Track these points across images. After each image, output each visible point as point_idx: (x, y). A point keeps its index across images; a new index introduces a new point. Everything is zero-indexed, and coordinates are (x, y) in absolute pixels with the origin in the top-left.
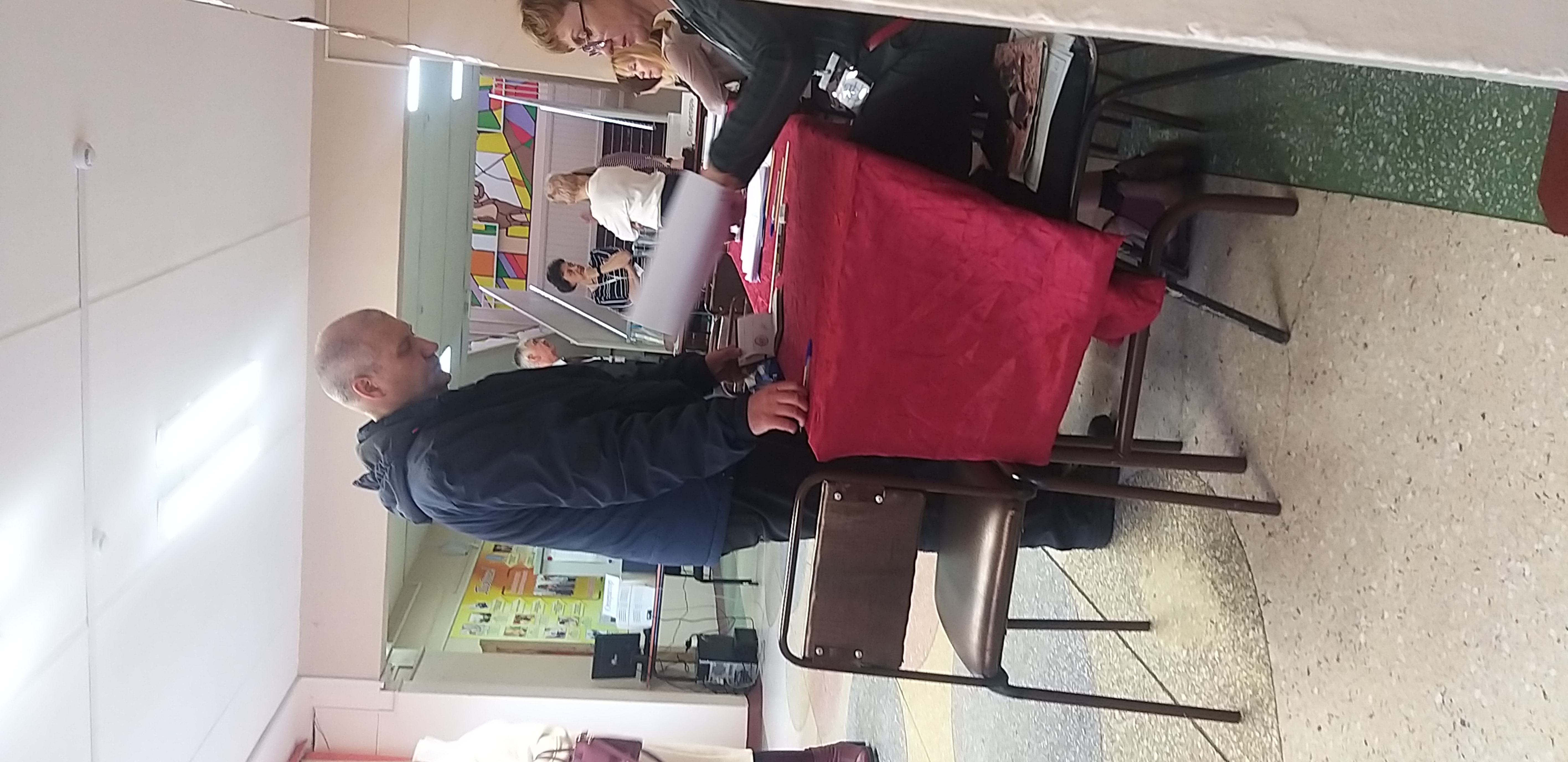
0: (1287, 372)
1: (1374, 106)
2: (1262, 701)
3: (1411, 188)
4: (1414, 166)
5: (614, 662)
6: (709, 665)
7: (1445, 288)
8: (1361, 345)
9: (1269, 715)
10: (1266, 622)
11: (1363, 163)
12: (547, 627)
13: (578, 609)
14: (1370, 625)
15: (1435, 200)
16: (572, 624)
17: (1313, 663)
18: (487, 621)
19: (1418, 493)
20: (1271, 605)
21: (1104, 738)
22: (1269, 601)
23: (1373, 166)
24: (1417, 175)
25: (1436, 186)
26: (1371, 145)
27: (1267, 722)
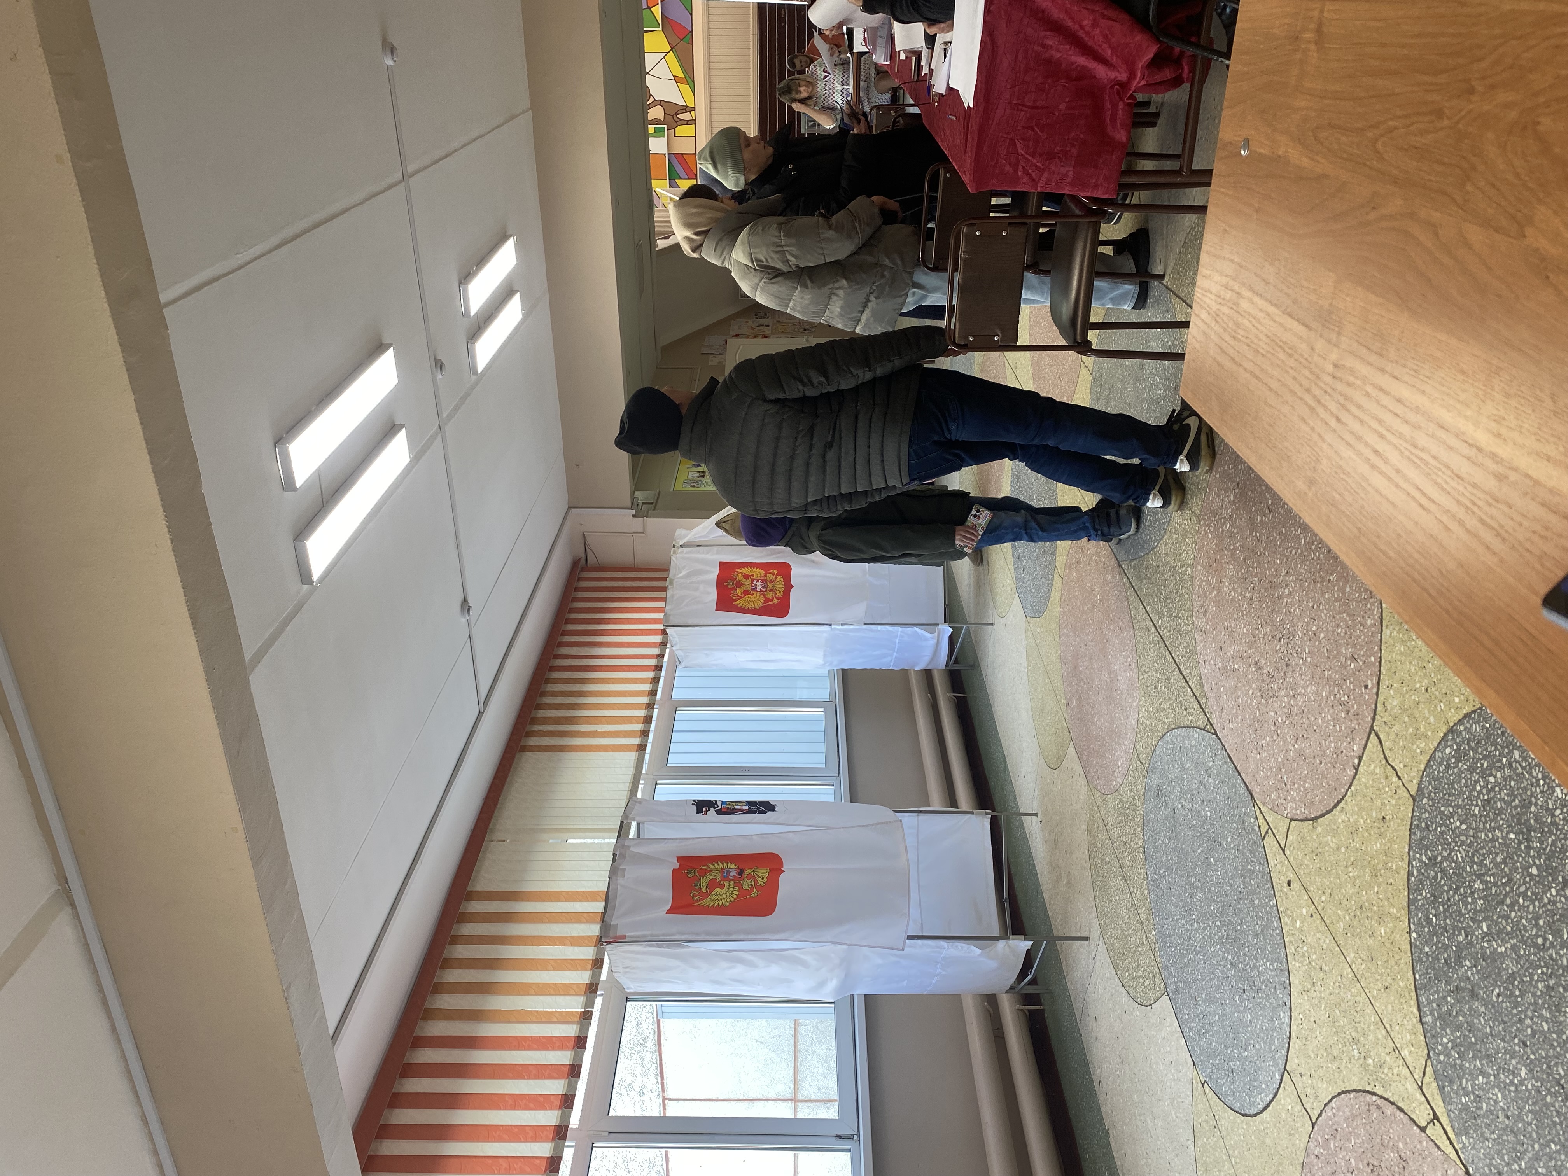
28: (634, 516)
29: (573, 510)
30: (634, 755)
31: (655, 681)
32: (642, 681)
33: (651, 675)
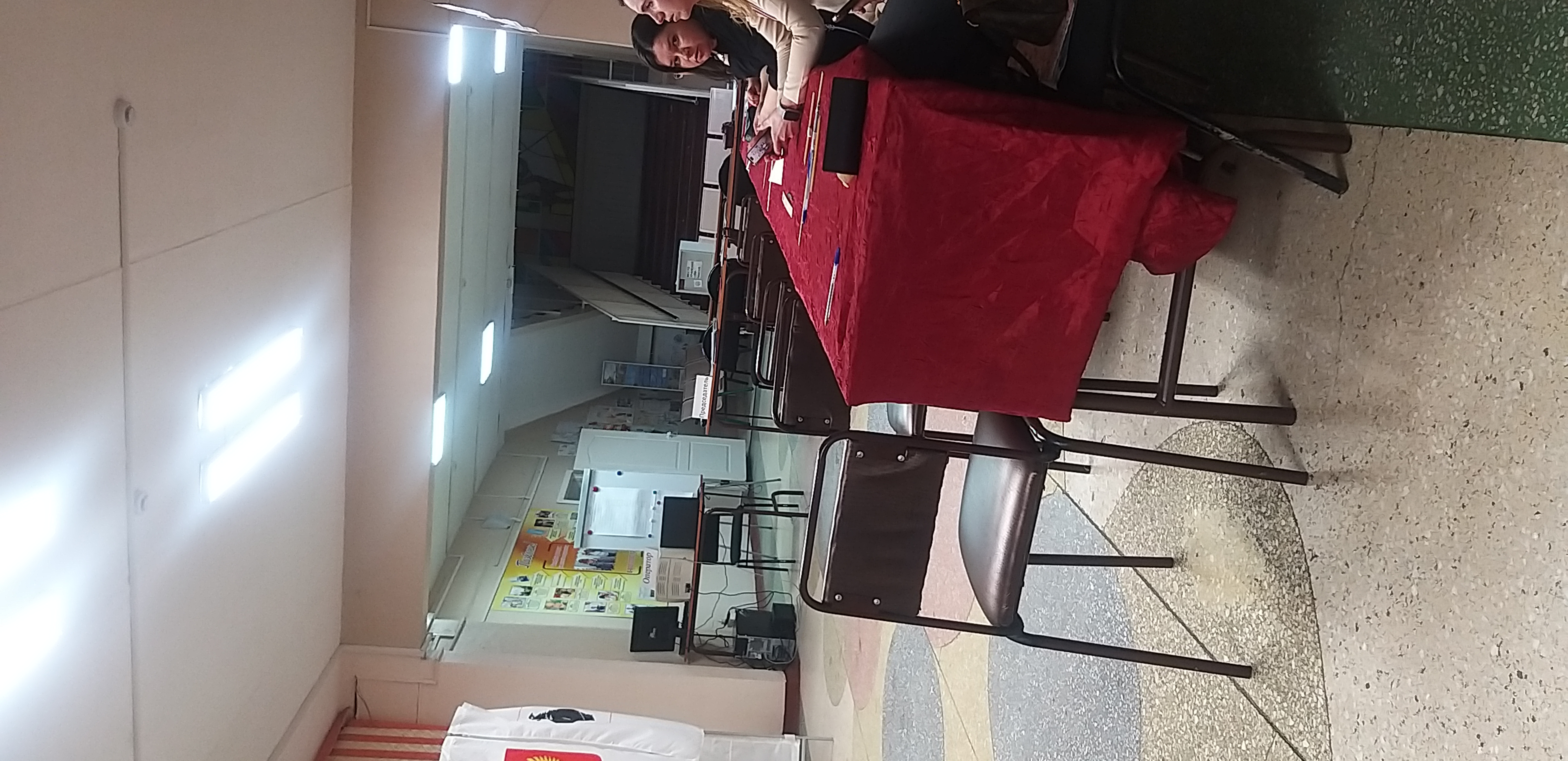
0: (1338, 317)
1: (1433, 34)
2: (1308, 659)
3: (1471, 117)
4: (1475, 94)
5: (652, 635)
6: (747, 640)
7: (1507, 220)
8: (1418, 285)
9: (1315, 674)
10: (1312, 577)
11: (1421, 94)
12: (587, 601)
13: (618, 583)
14: (1422, 576)
15: (1497, 127)
16: (612, 598)
17: (1362, 617)
18: (528, 594)
19: (1476, 437)
20: (1319, 560)
21: (1144, 703)
22: (1316, 556)
23: (1432, 96)
24: (1478, 103)
25: (1499, 114)
26: (1430, 75)
27: (1313, 681)
29: (346, 647)
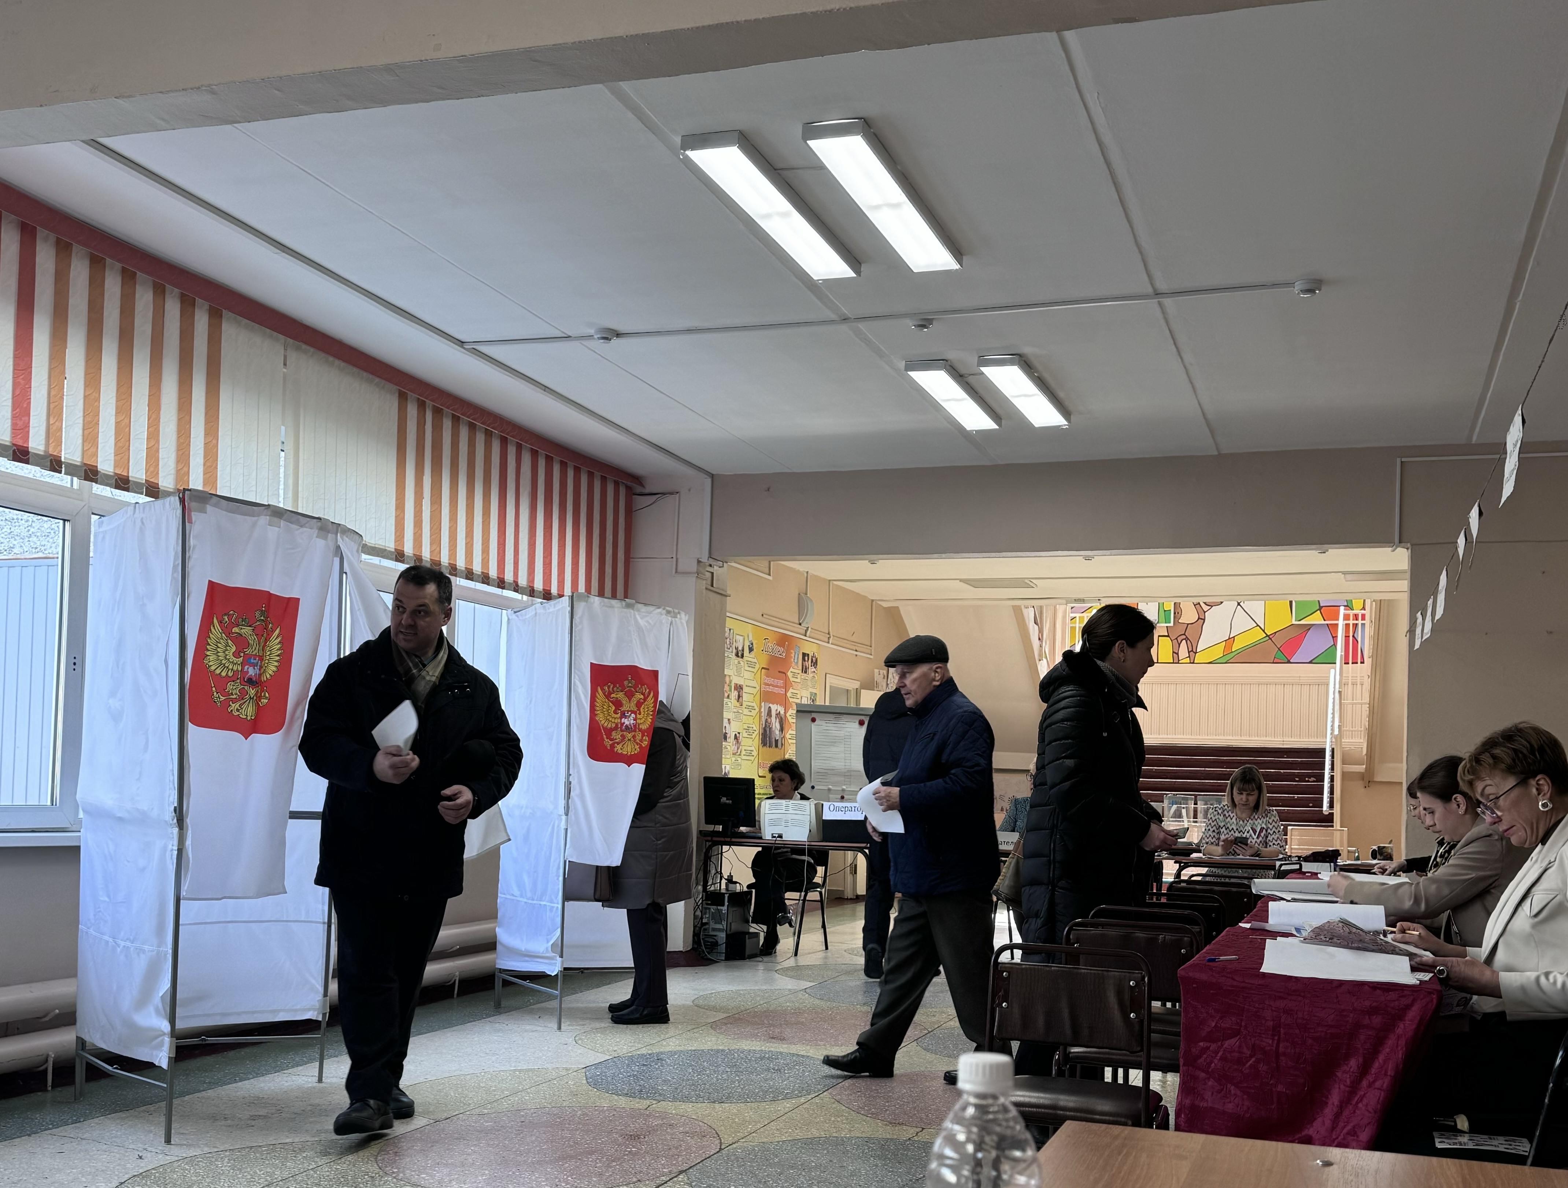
5: (724, 800)
12: (731, 720)
18: (737, 655)
28: (699, 562)
29: (709, 481)
30: (390, 545)
31: (485, 579)
32: (485, 562)
33: (493, 573)
